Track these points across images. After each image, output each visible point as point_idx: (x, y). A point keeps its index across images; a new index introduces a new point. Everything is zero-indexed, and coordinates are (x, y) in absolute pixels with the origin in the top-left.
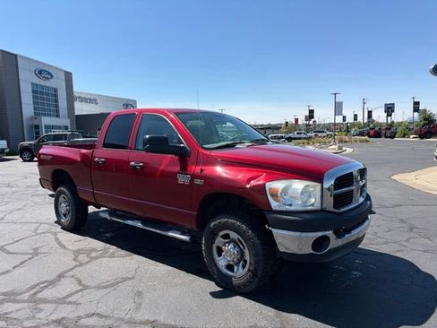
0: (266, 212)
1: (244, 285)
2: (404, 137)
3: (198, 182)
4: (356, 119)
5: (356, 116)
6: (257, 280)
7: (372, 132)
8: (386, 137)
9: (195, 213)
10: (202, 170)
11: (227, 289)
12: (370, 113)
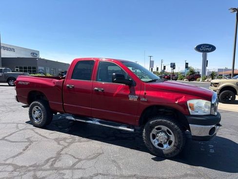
0: (186, 116)
1: (171, 153)
2: (181, 80)
3: (143, 99)
4: (157, 70)
5: (158, 68)
6: (179, 150)
7: (166, 77)
8: (173, 80)
9: (139, 117)
10: (145, 94)
11: (160, 156)
12: (165, 67)
